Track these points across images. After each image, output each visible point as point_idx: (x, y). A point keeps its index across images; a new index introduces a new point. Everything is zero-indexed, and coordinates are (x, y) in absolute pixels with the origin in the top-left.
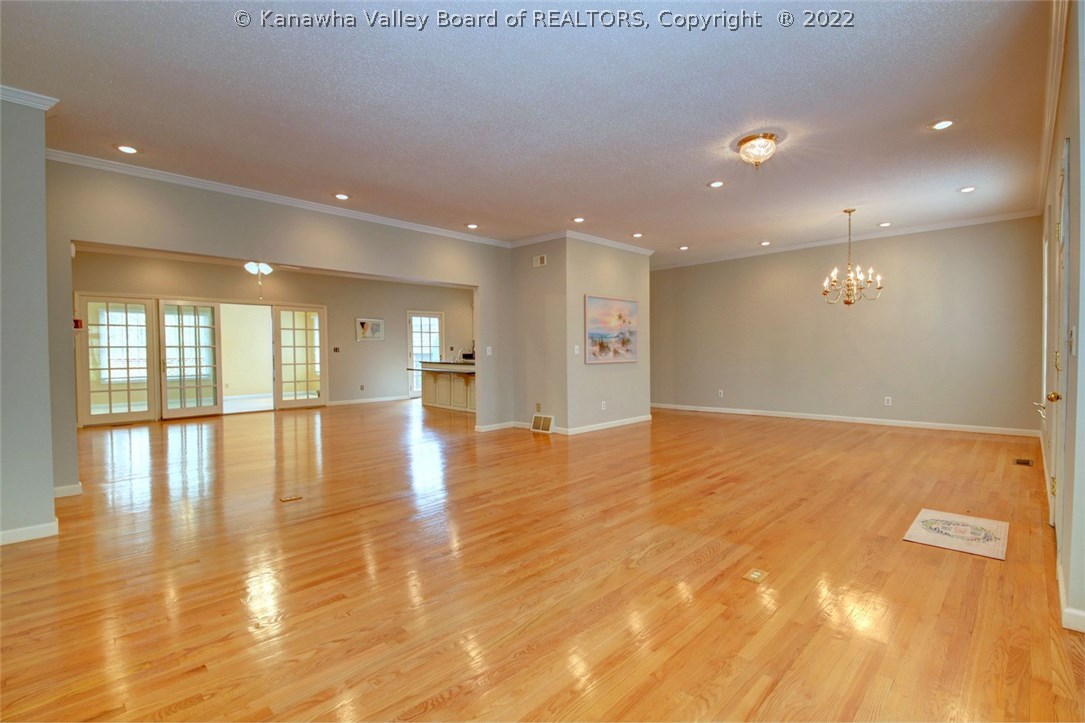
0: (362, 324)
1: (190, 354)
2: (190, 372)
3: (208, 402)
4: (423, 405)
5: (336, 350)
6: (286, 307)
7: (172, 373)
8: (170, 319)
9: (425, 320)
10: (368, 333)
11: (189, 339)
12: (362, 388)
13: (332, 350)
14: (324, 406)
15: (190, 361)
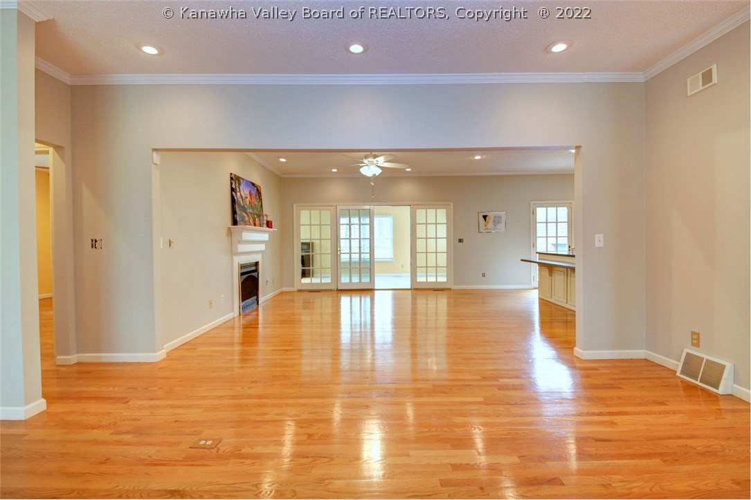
0: (485, 217)
1: (355, 244)
2: (355, 257)
3: (366, 280)
4: (539, 298)
5: (461, 241)
6: (421, 206)
7: (344, 258)
8: (344, 220)
9: (552, 210)
10: (490, 225)
11: (355, 234)
12: (484, 275)
13: (458, 241)
14: (450, 289)
15: (355, 249)
